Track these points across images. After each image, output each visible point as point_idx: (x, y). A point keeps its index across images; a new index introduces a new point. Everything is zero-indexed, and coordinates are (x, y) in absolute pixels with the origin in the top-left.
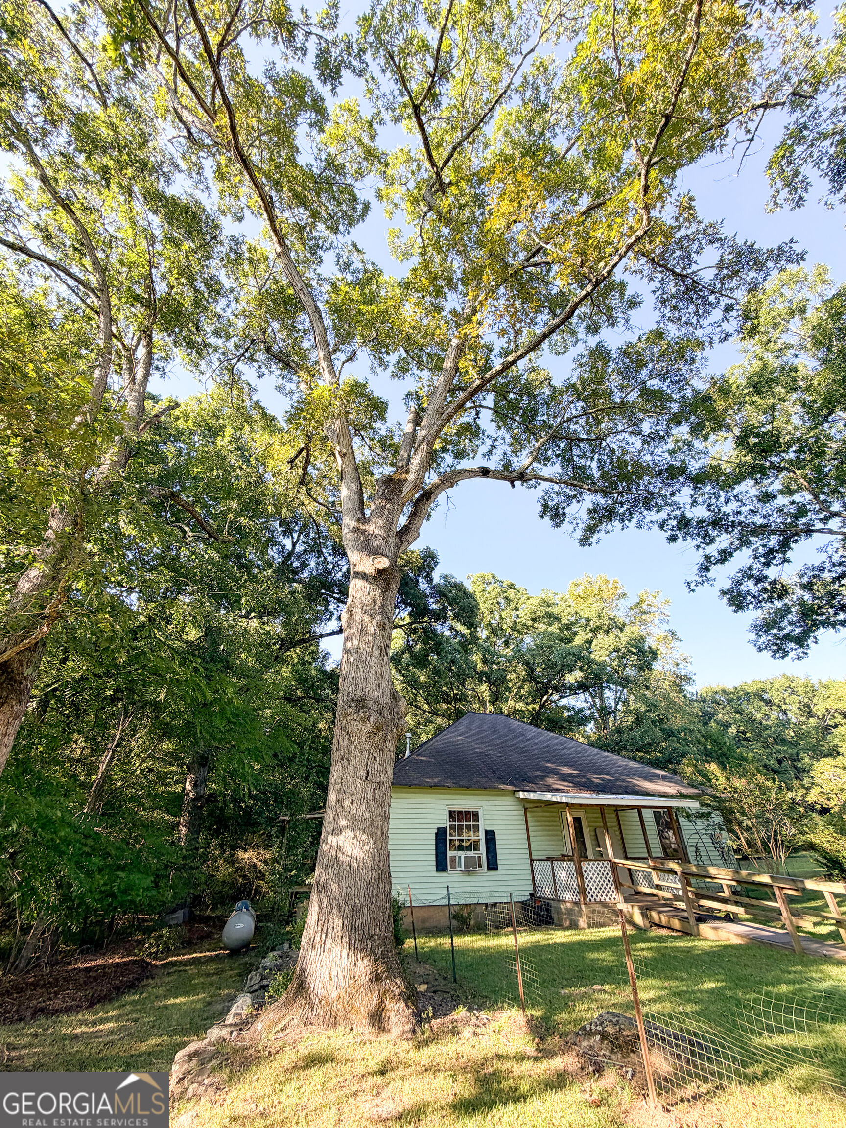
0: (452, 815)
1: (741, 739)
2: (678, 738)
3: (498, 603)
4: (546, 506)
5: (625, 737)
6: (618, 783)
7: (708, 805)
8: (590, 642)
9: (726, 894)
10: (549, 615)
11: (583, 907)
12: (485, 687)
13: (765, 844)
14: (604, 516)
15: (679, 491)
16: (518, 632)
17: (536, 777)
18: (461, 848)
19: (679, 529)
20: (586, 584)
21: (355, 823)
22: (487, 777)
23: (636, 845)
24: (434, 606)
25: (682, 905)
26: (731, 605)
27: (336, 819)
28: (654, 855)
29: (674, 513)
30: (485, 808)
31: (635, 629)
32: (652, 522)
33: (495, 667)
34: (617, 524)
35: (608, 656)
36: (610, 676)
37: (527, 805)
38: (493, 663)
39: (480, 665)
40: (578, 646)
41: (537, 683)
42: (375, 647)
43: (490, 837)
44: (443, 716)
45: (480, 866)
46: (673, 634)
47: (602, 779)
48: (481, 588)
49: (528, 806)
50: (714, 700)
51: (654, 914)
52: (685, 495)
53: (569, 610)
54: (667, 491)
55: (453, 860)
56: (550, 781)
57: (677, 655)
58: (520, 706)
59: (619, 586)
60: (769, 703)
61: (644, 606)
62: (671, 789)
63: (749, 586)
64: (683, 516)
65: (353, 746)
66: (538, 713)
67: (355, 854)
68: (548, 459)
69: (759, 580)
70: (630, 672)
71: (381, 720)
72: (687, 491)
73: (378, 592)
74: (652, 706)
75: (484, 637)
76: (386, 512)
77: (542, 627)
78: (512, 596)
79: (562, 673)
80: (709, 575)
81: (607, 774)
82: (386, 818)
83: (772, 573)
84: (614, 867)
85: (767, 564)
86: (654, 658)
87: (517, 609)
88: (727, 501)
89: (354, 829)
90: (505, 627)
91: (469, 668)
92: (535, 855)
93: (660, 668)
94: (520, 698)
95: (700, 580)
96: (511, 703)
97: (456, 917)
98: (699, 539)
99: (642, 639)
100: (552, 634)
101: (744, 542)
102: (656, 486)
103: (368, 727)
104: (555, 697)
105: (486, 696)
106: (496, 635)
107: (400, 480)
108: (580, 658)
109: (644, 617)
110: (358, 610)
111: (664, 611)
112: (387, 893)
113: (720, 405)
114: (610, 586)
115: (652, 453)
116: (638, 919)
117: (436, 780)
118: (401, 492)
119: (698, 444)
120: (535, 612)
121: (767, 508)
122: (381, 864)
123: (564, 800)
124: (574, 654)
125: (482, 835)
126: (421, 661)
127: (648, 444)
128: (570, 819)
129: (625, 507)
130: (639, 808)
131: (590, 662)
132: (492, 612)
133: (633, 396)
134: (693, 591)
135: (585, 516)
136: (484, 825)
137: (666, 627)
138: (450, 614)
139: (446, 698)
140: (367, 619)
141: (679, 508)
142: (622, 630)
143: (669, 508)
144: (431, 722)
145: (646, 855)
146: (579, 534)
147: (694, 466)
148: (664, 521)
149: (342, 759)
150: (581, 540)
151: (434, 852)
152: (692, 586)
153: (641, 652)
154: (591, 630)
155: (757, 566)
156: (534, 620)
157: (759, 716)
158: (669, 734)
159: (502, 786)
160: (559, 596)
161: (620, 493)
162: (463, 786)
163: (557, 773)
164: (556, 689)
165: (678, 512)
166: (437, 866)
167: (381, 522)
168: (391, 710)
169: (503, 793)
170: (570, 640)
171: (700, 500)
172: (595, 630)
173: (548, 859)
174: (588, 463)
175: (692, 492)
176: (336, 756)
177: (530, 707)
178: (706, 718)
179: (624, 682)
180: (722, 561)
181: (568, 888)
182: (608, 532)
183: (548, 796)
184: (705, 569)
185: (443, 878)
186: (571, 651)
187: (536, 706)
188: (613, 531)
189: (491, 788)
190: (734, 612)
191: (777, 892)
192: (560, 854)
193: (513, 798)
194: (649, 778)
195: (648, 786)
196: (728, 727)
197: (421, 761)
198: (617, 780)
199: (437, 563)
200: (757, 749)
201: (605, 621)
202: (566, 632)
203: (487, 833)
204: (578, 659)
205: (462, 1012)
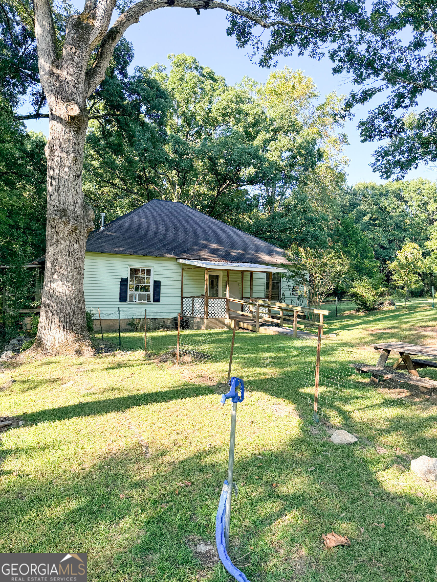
0: (132, 271)
1: (370, 224)
4: (234, 23)
6: (248, 256)
8: (268, 142)
9: (281, 315)
10: (239, 111)
11: (205, 320)
12: (174, 172)
14: (285, 39)
16: (209, 125)
17: (193, 249)
18: (137, 290)
19: (346, 61)
21: (63, 278)
22: (159, 249)
25: (255, 319)
26: (363, 135)
27: (52, 275)
28: (253, 296)
30: (155, 267)
34: (296, 48)
35: (281, 156)
37: (184, 267)
38: (182, 153)
40: (256, 145)
41: (218, 174)
42: (71, 176)
43: (157, 284)
45: (149, 299)
46: (344, 137)
47: (238, 253)
49: (184, 268)
50: (362, 194)
51: (242, 324)
55: (131, 296)
56: (202, 253)
57: (340, 157)
58: (204, 190)
59: (311, 86)
62: (280, 260)
64: (351, 49)
65: (59, 238)
66: (215, 200)
67: (64, 291)
71: (76, 224)
73: (71, 134)
75: (179, 125)
76: (76, 59)
79: (238, 168)
80: (352, 110)
81: (243, 250)
82: (82, 275)
83: (398, 113)
84: (228, 302)
85: (397, 106)
86: (320, 160)
87: (210, 102)
89: (63, 281)
90: (198, 118)
91: (161, 156)
92: (184, 295)
96: (196, 187)
97: (130, 324)
99: (314, 142)
100: (236, 132)
103: (69, 227)
105: (176, 179)
106: (189, 125)
107: (87, 25)
108: (256, 156)
110: (56, 147)
112: (83, 309)
114: (304, 84)
116: (233, 326)
117: (121, 249)
118: (88, 38)
120: (226, 108)
122: (79, 296)
123: (204, 266)
124: (250, 154)
125: (152, 284)
128: (207, 277)
130: (251, 272)
131: (262, 160)
132: (187, 102)
134: (337, 121)
136: (153, 277)
140: (64, 155)
142: (298, 133)
145: (249, 296)
146: (259, 56)
148: (336, 52)
149: (53, 244)
150: (262, 61)
151: (119, 292)
152: (337, 118)
153: (310, 152)
154: (272, 131)
155: (391, 106)
157: (389, 209)
159: (168, 255)
162: (140, 254)
163: (209, 248)
164: (233, 180)
166: (120, 299)
167: (72, 70)
168: (83, 217)
169: (169, 259)
170: (253, 138)
172: (275, 131)
173: (192, 297)
176: (48, 242)
177: (211, 193)
180: (363, 101)
181: (200, 311)
182: (287, 55)
183: (196, 263)
184: (349, 105)
185: (123, 305)
186: (249, 150)
187: (215, 193)
188: (291, 55)
189: (160, 256)
190: (363, 141)
191: (295, 314)
192: (200, 294)
193: (175, 263)
194: (269, 253)
195: (267, 258)
196: (365, 215)
197: (111, 236)
198: (249, 254)
199: (131, 57)
200: (378, 233)
201: (286, 123)
202: (251, 130)
203: (155, 282)
204: (253, 158)
205: (118, 351)
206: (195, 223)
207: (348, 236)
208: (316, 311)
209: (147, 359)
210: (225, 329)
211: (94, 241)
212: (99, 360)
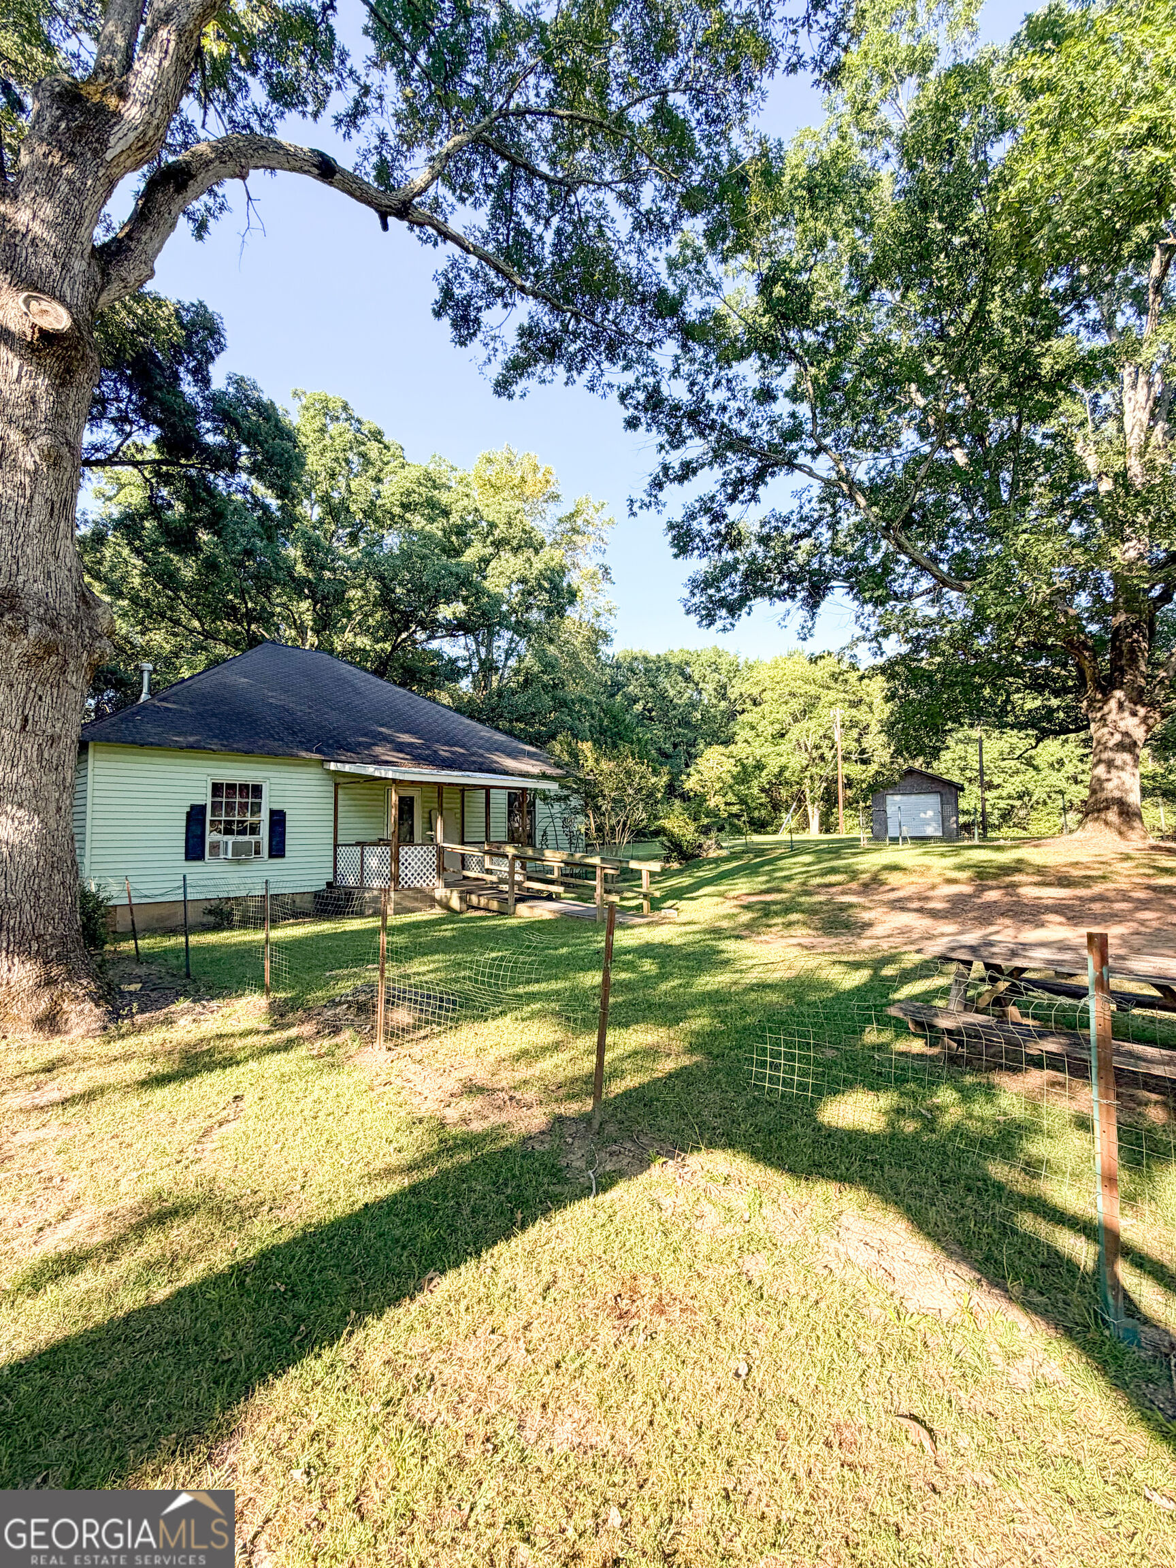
0: (217, 788)
1: (645, 718)
2: (570, 710)
3: (347, 461)
4: (447, 293)
5: (504, 703)
6: (473, 758)
7: (569, 788)
8: (486, 561)
9: (555, 875)
10: (431, 503)
11: (392, 894)
12: (305, 605)
13: (613, 829)
14: (542, 349)
15: (660, 341)
16: (376, 521)
17: (360, 744)
18: (228, 831)
19: (646, 410)
20: (505, 464)
22: (282, 740)
23: (475, 827)
24: (210, 439)
25: (505, 887)
26: (674, 546)
28: (493, 839)
29: (645, 380)
30: (273, 781)
31: (558, 553)
32: (610, 386)
33: (327, 574)
34: (560, 370)
35: (509, 587)
36: (505, 616)
37: (341, 780)
38: (323, 568)
39: (300, 568)
40: (467, 563)
41: (394, 611)
43: (278, 819)
44: (226, 642)
45: (257, 852)
46: (606, 571)
47: (453, 753)
48: (317, 424)
49: (339, 782)
50: (629, 667)
51: (474, 898)
52: (667, 352)
53: (466, 502)
54: (644, 336)
55: (215, 846)
56: (378, 750)
57: (602, 602)
58: (363, 642)
59: (553, 480)
60: (688, 678)
61: (579, 521)
62: (534, 768)
63: (703, 524)
64: (656, 389)
66: (389, 657)
67: (3, 836)
68: (468, 188)
69: (717, 517)
70: (535, 616)
72: (671, 347)
73: (42, 383)
74: (549, 666)
75: (315, 518)
76: (63, 187)
77: (418, 522)
78: (373, 455)
79: (433, 602)
80: (661, 496)
81: (462, 747)
83: (733, 512)
84: (441, 852)
85: (732, 498)
86: (571, 602)
87: (378, 480)
88: (717, 385)
90: (353, 508)
91: (278, 568)
92: (341, 840)
93: (576, 616)
94: (363, 629)
95: (647, 500)
96: (349, 636)
97: (211, 913)
98: (666, 436)
99: (562, 571)
100: (430, 537)
101: (718, 456)
102: (632, 321)
103: (24, 645)
104: (421, 636)
105: (308, 619)
106: (336, 519)
107: (101, 109)
108: (465, 582)
109: (575, 538)
111: (604, 535)
112: (69, 886)
113: (755, 204)
114: (540, 476)
115: (640, 252)
116: (455, 903)
117: (191, 739)
119: (713, 266)
120: (410, 493)
121: (758, 413)
122: (56, 849)
123: (390, 775)
124: (457, 576)
125: (265, 816)
126: (182, 540)
127: (642, 232)
128: (394, 798)
129: (579, 344)
130: (487, 789)
131: (479, 592)
132: (333, 476)
133: (640, 113)
134: (634, 514)
135: (512, 339)
136: (268, 803)
137: (599, 559)
138: (244, 461)
139: (232, 612)
141: (655, 373)
142: (537, 552)
143: (641, 368)
144: (205, 649)
145: (482, 839)
146: (496, 370)
147: (693, 307)
148: (630, 389)
150: (498, 384)
151: (184, 837)
152: (635, 508)
153: (555, 590)
154: (493, 543)
155: (721, 497)
156: (405, 507)
157: (672, 693)
158: (562, 704)
159: (304, 754)
160: (459, 474)
161: (575, 315)
162: (238, 750)
163: (392, 742)
164: (422, 625)
165: (651, 380)
166: (187, 854)
168: (76, 622)
169: (307, 763)
170: (458, 553)
171: (685, 369)
172: (498, 544)
173: (358, 844)
174: (539, 229)
175: (679, 352)
177: (378, 647)
178: (617, 686)
179: (522, 629)
180: (681, 479)
181: (379, 875)
182: (544, 381)
183: (371, 770)
184: (658, 485)
185: (195, 869)
186: (454, 570)
187: (388, 646)
188: (551, 381)
189: (285, 755)
190: (676, 556)
191: (598, 872)
192: (374, 838)
193: (319, 770)
194: (514, 754)
195: (510, 763)
196: (635, 701)
197: (167, 709)
198: (473, 754)
199: (220, 347)
200: (658, 731)
201: (516, 532)
202: (454, 538)
203: (273, 813)
204: (462, 584)
205: (183, 1004)
206: (357, 691)
207: (618, 734)
208: (633, 865)
209: (277, 1026)
210: (437, 912)
211: (122, 720)
212: (120, 1043)
